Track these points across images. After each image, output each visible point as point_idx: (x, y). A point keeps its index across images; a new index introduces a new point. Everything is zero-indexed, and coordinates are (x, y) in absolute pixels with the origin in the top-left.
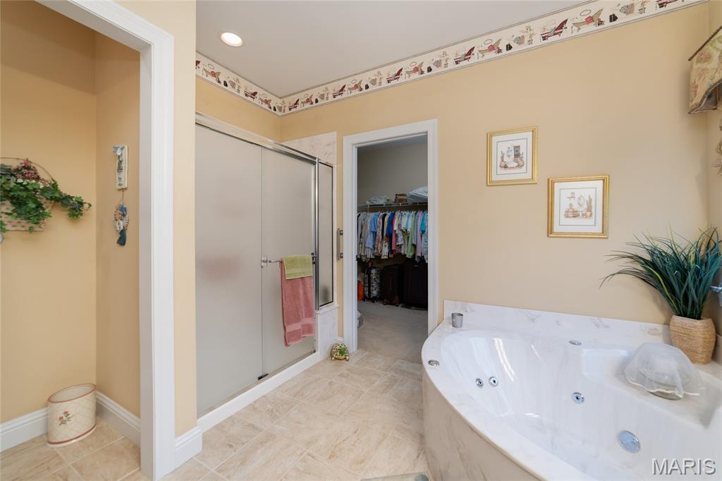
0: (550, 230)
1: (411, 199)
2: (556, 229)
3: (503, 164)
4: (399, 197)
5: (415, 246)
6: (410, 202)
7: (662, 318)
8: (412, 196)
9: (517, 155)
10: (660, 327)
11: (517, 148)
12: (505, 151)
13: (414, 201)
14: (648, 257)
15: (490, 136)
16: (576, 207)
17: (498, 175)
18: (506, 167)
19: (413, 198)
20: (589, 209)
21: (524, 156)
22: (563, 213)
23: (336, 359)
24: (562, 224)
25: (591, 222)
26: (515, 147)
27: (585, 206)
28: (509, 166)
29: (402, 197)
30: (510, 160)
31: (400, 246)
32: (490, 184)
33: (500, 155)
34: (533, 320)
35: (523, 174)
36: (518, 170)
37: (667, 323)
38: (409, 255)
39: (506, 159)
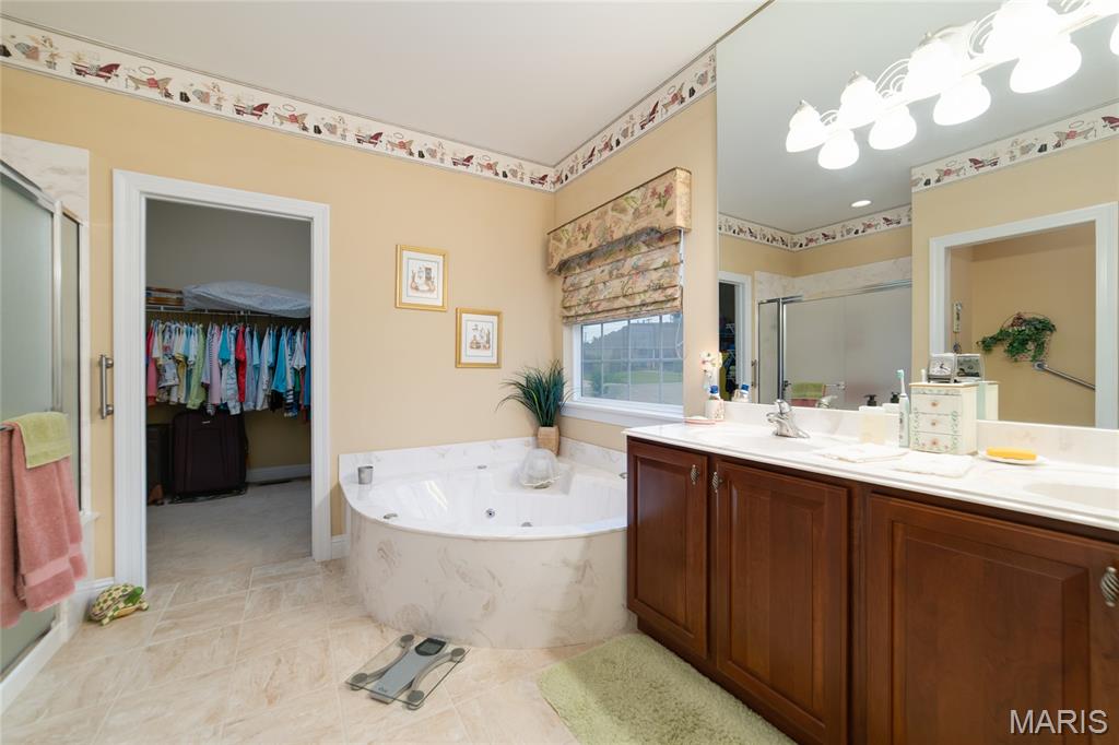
0: (458, 362)
1: (195, 301)
2: (464, 359)
3: (414, 285)
4: (157, 294)
5: (206, 388)
6: (188, 307)
7: (531, 431)
8: (198, 297)
9: (428, 278)
10: (531, 439)
11: (428, 270)
12: (416, 271)
13: (200, 305)
14: (524, 383)
15: (398, 250)
16: (478, 338)
17: (409, 297)
18: (417, 289)
19: (199, 300)
20: (488, 342)
21: (435, 280)
22: (468, 345)
23: (113, 618)
24: (469, 355)
25: (489, 353)
26: (427, 269)
27: (485, 339)
28: (420, 288)
29: (164, 295)
30: (421, 282)
31: (169, 390)
32: (399, 306)
33: (411, 274)
34: (443, 456)
35: (435, 299)
36: (428, 295)
37: (536, 435)
38: (194, 402)
39: (417, 280)
